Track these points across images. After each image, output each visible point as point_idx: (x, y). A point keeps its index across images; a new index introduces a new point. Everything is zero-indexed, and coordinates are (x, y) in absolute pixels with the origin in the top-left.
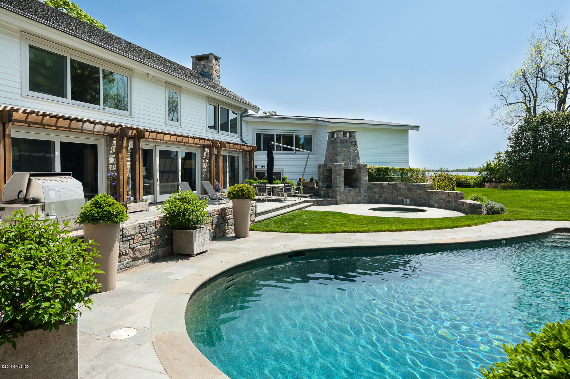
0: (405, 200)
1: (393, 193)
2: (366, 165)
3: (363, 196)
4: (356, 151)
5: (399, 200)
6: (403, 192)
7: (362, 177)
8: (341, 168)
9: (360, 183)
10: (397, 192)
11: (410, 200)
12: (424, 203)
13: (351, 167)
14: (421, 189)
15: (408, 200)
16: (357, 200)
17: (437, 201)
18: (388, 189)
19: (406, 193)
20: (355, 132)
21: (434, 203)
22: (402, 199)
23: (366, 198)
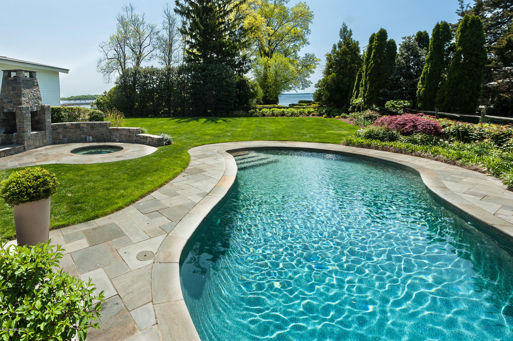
0: (88, 137)
1: (76, 132)
2: (49, 107)
3: (48, 138)
4: (38, 92)
5: (82, 138)
6: (85, 131)
7: (46, 118)
8: (28, 111)
9: (45, 124)
10: (80, 131)
11: (93, 138)
12: (106, 139)
13: (35, 109)
14: (103, 127)
15: (91, 137)
16: (43, 143)
17: (118, 137)
18: (72, 128)
19: (89, 131)
20: (35, 72)
21: (116, 138)
22: (85, 137)
23: (51, 139)
